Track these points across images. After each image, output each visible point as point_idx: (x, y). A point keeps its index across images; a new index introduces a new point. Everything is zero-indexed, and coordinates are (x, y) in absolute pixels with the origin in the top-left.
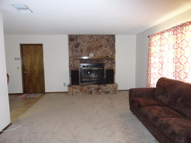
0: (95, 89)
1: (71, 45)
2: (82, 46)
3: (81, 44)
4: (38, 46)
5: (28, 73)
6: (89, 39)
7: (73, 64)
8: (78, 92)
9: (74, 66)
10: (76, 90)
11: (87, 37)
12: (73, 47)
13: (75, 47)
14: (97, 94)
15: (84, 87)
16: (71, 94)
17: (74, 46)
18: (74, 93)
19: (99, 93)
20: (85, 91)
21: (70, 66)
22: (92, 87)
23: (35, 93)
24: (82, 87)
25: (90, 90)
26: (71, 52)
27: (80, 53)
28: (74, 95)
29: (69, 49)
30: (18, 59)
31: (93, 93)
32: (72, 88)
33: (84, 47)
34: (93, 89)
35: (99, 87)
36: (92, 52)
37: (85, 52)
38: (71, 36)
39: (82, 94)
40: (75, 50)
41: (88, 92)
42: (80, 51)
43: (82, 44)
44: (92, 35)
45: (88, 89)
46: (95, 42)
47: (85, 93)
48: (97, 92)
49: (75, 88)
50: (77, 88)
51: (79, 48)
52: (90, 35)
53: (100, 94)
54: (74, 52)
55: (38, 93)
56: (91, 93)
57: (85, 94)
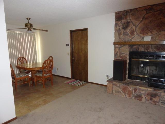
0: (147, 95)
1: (117, 27)
2: (134, 25)
3: (133, 24)
4: (84, 31)
5: (75, 59)
6: (147, 13)
7: (119, 52)
8: (120, 92)
9: (120, 55)
10: (118, 88)
11: (142, 10)
12: (120, 29)
13: (123, 28)
14: (150, 103)
15: (128, 87)
16: (111, 92)
17: (121, 27)
18: (114, 92)
19: (154, 102)
20: (130, 93)
21: (115, 55)
22: (143, 90)
23: (80, 80)
24: (126, 86)
25: (138, 93)
26: (118, 36)
27: (130, 36)
28: (114, 94)
29: (115, 31)
30: (68, 45)
31: (144, 100)
32: (112, 84)
33: (136, 27)
34: (142, 92)
35: (155, 92)
36: (150, 33)
37: (137, 34)
38: (118, 13)
39: (126, 96)
40: (123, 33)
41: (135, 96)
42: (130, 34)
43: (134, 22)
44: (152, 6)
45: (135, 92)
46: (157, 15)
47: (129, 96)
48: (151, 99)
49: (116, 85)
50: (118, 85)
51: (129, 29)
52: (149, 7)
53: (155, 104)
54: (122, 36)
55: (83, 81)
56: (139, 97)
57: (129, 98)
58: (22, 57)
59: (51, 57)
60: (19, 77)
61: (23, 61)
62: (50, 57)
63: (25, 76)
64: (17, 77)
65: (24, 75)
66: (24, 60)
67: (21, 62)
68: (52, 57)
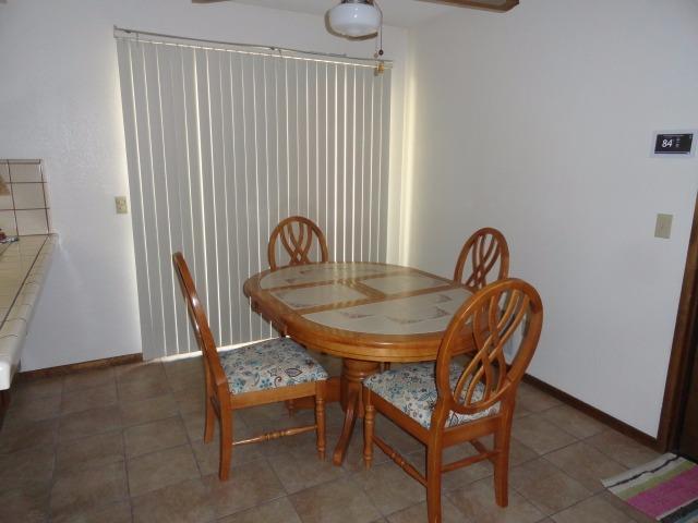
58: (302, 220)
59: (489, 237)
60: (247, 389)
61: (303, 247)
62: (482, 233)
63: (298, 380)
64: (235, 390)
65: (286, 378)
66: (310, 234)
67: (293, 249)
68: (498, 236)
